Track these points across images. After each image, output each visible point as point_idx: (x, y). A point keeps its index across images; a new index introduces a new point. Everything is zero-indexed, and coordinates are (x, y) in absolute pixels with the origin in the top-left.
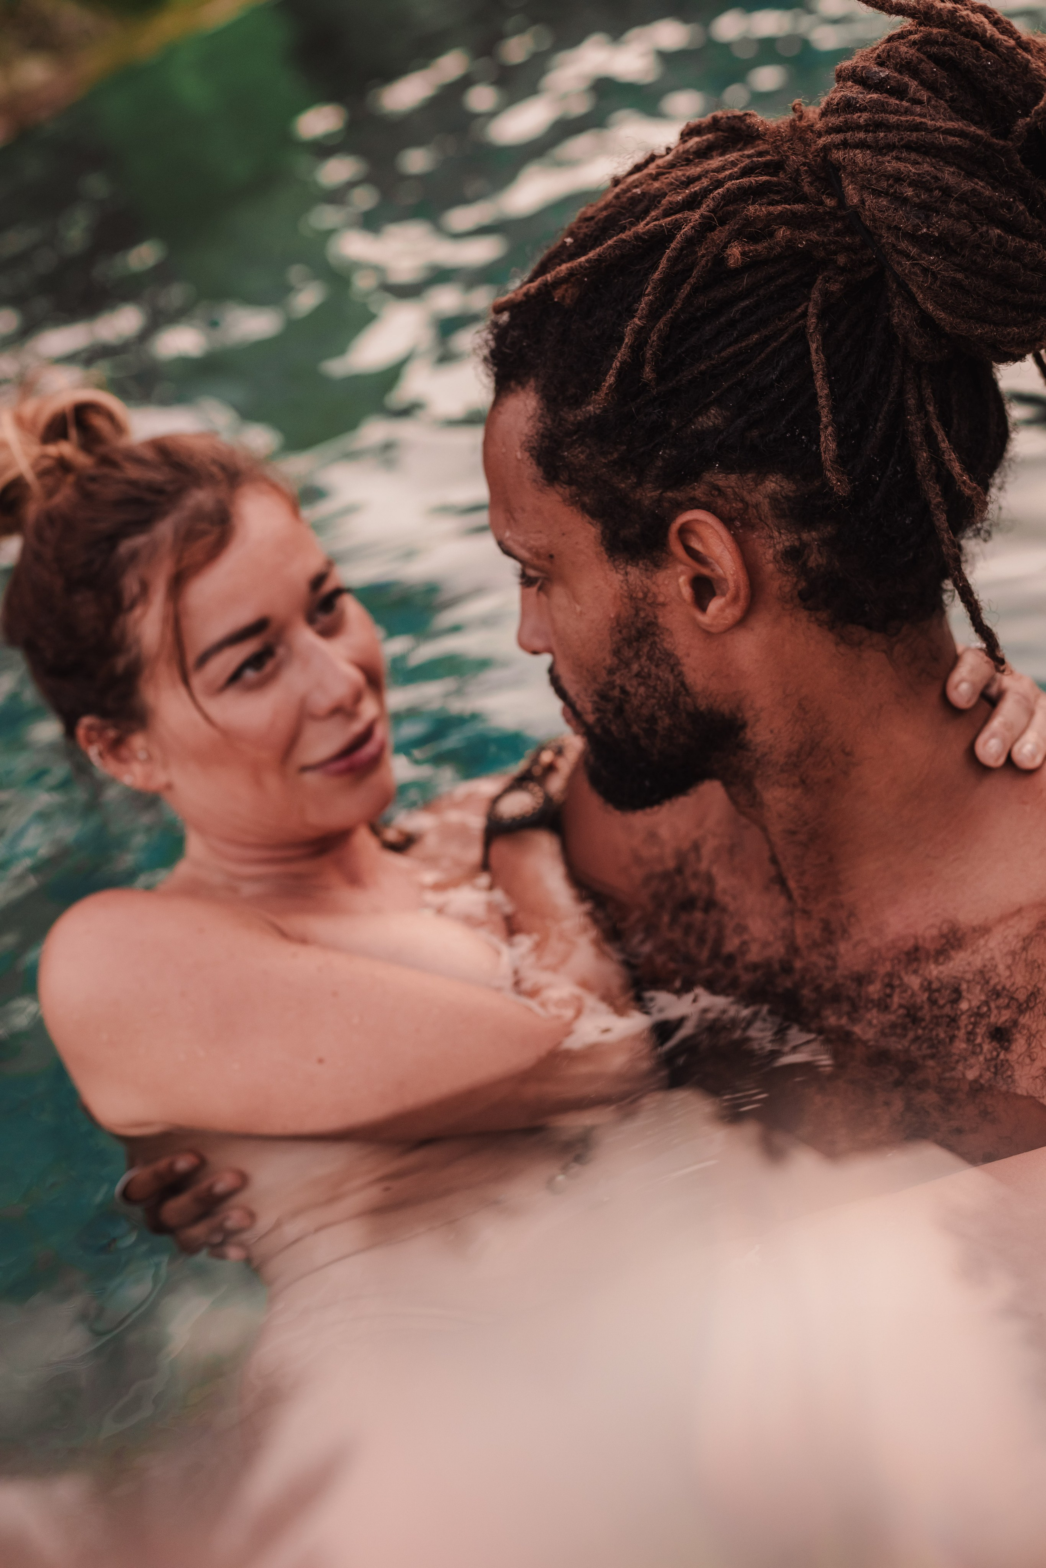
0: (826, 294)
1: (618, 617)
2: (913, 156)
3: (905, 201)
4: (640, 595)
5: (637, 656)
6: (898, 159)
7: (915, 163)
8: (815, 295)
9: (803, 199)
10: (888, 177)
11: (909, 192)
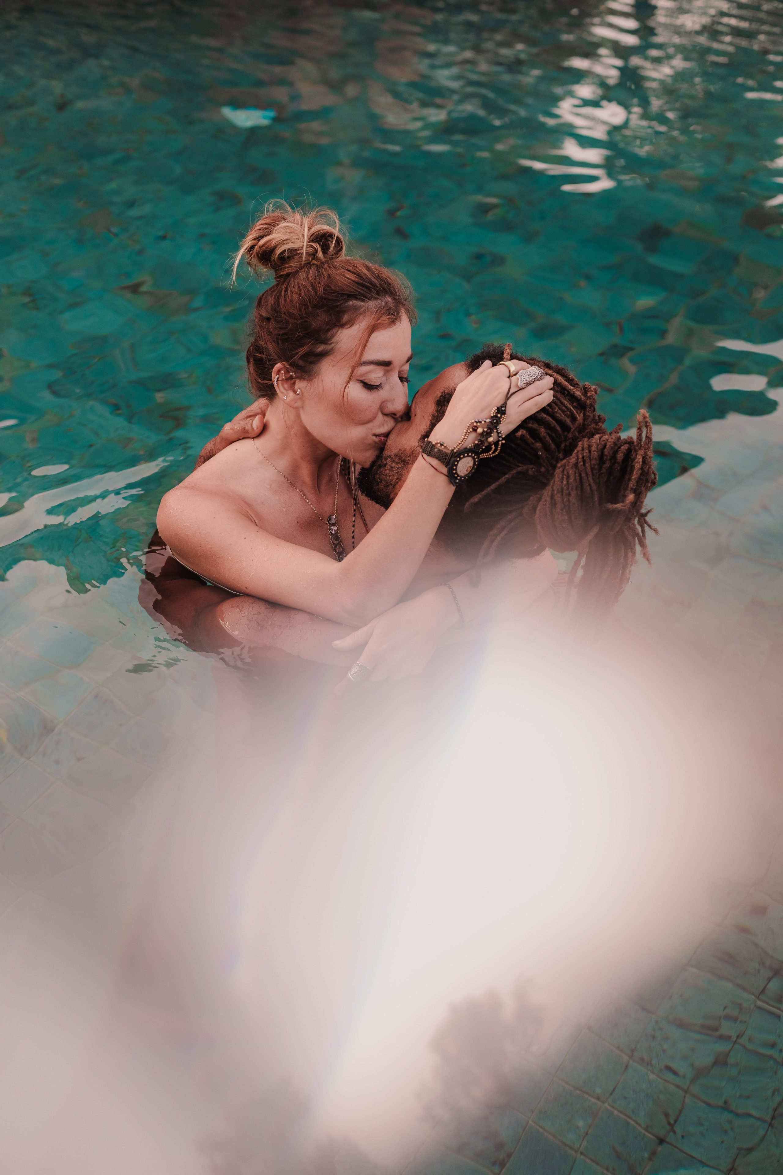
0: (527, 470)
1: (405, 450)
2: (578, 478)
3: (562, 482)
4: (414, 455)
5: (398, 463)
6: (575, 473)
7: (575, 479)
8: (525, 467)
9: (558, 446)
10: (568, 473)
11: (565, 482)
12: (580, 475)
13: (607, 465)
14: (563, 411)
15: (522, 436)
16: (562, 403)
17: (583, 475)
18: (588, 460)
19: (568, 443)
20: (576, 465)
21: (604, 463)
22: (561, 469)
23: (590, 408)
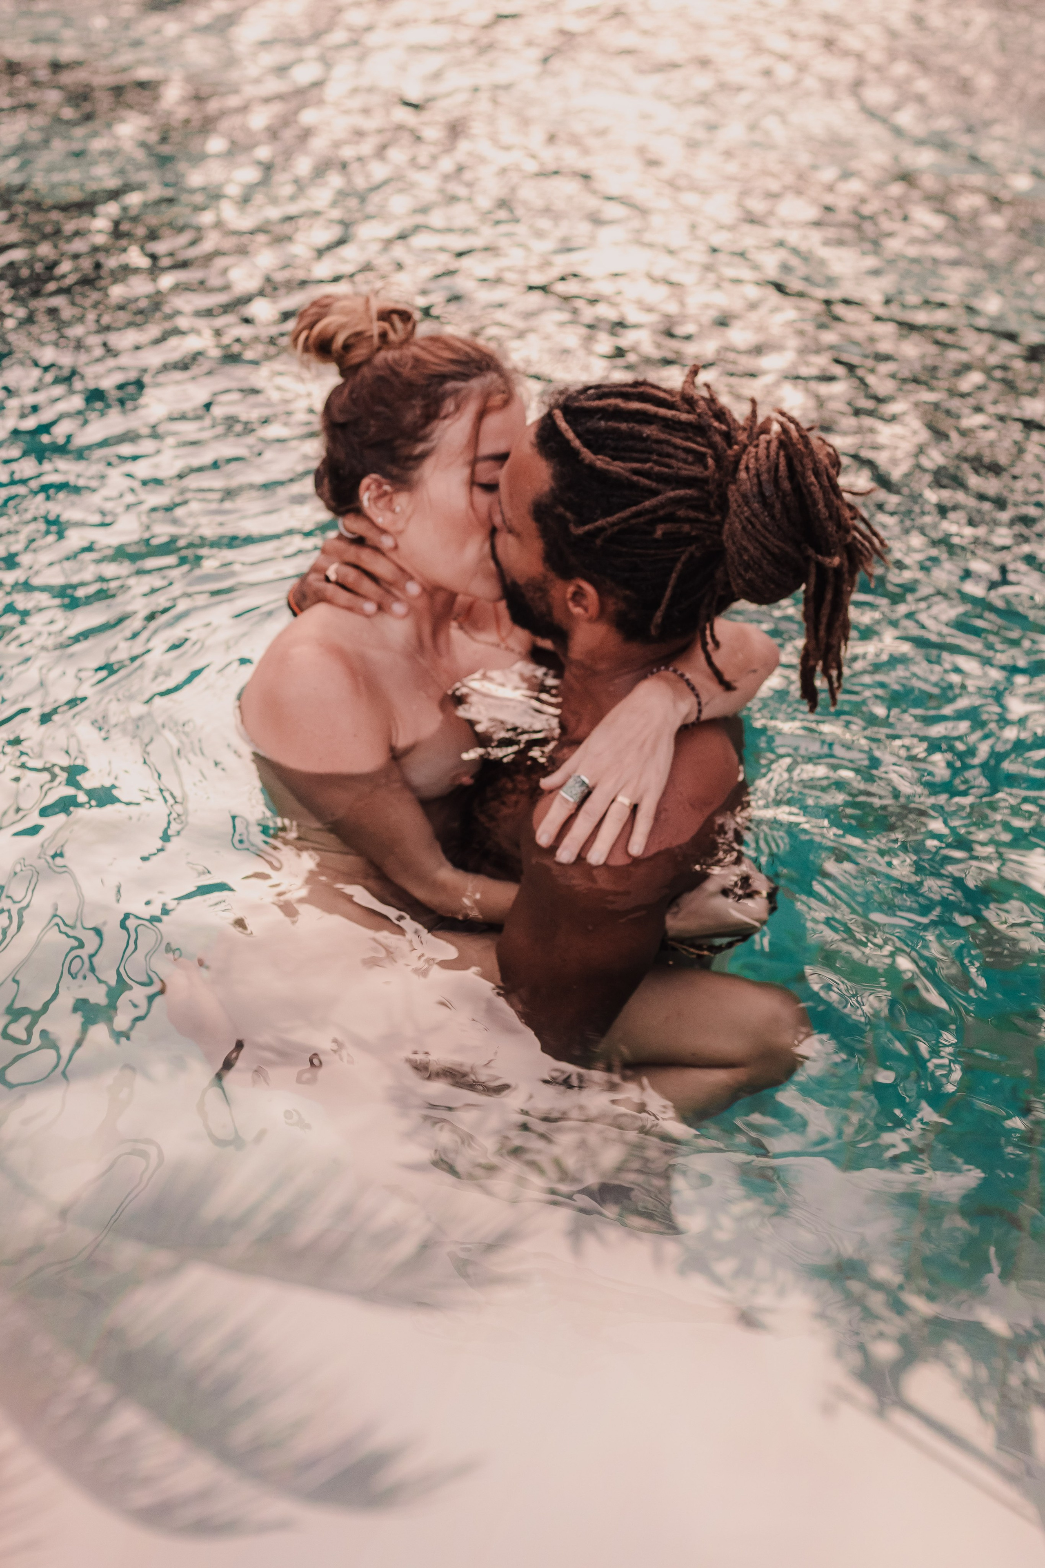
12: (757, 540)
13: (778, 506)
14: (685, 461)
15: (664, 534)
16: (676, 447)
17: (762, 539)
18: (753, 519)
19: (715, 498)
20: (744, 528)
21: (772, 506)
22: (730, 542)
23: (710, 430)
